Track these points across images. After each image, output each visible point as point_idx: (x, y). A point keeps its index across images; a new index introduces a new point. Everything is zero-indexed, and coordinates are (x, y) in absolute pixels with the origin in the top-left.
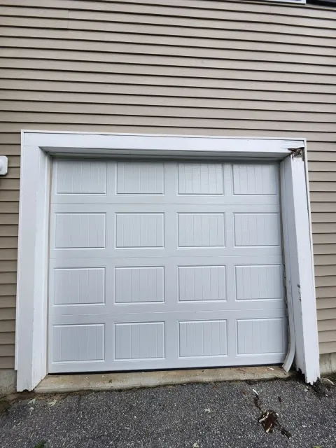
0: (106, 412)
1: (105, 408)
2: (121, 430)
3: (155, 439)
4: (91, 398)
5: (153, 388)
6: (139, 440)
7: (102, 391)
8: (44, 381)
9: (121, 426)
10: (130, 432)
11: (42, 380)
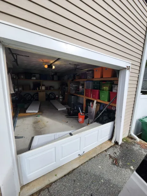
0: (65, 189)
1: (64, 187)
2: (76, 192)
3: (90, 188)
4: (54, 186)
5: (77, 168)
6: (85, 192)
7: (57, 180)
8: (21, 192)
9: (75, 191)
10: (80, 191)
11: (19, 193)
